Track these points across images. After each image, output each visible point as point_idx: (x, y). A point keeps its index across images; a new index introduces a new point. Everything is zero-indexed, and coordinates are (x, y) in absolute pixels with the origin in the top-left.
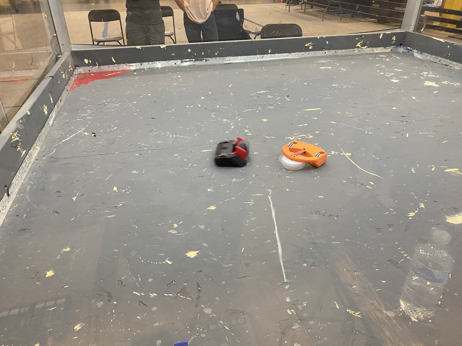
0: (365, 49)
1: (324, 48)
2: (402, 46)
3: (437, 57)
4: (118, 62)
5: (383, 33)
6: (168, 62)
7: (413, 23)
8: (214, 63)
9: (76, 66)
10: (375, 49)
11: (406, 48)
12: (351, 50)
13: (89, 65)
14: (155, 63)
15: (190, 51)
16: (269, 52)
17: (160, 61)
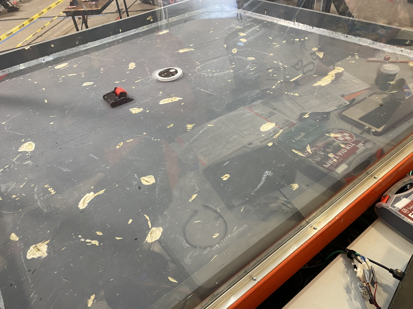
1: (162, 19)
6: (37, 60)
8: (78, 51)
15: (53, 46)
16: (120, 31)
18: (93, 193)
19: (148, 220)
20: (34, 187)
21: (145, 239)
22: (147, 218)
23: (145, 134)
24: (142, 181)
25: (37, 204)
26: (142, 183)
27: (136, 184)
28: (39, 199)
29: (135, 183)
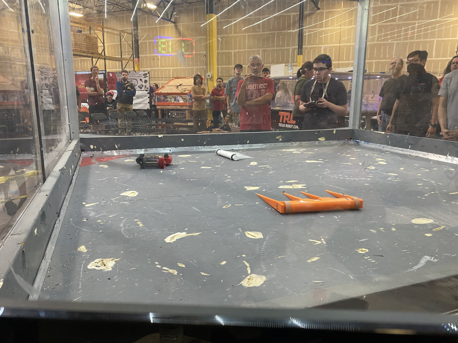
0: (324, 142)
1: (291, 141)
2: (352, 140)
3: (381, 145)
4: (120, 148)
5: (336, 130)
6: (164, 148)
7: (357, 123)
9: (82, 150)
10: (331, 141)
11: (354, 140)
12: (312, 142)
13: (94, 150)
14: (152, 150)
15: (183, 140)
16: (248, 143)
17: (157, 148)
18: (186, 233)
19: (247, 267)
20: (123, 219)
21: (241, 282)
22: (248, 265)
23: (258, 203)
24: (247, 234)
25: (120, 231)
26: (246, 236)
27: (238, 236)
28: (124, 227)
29: (237, 234)
